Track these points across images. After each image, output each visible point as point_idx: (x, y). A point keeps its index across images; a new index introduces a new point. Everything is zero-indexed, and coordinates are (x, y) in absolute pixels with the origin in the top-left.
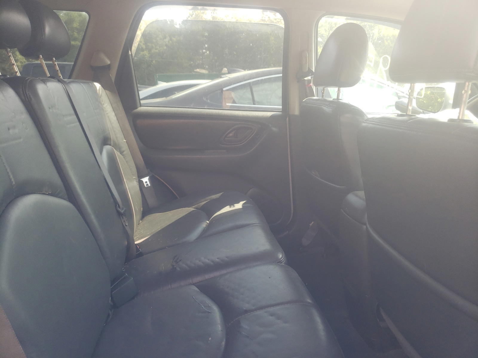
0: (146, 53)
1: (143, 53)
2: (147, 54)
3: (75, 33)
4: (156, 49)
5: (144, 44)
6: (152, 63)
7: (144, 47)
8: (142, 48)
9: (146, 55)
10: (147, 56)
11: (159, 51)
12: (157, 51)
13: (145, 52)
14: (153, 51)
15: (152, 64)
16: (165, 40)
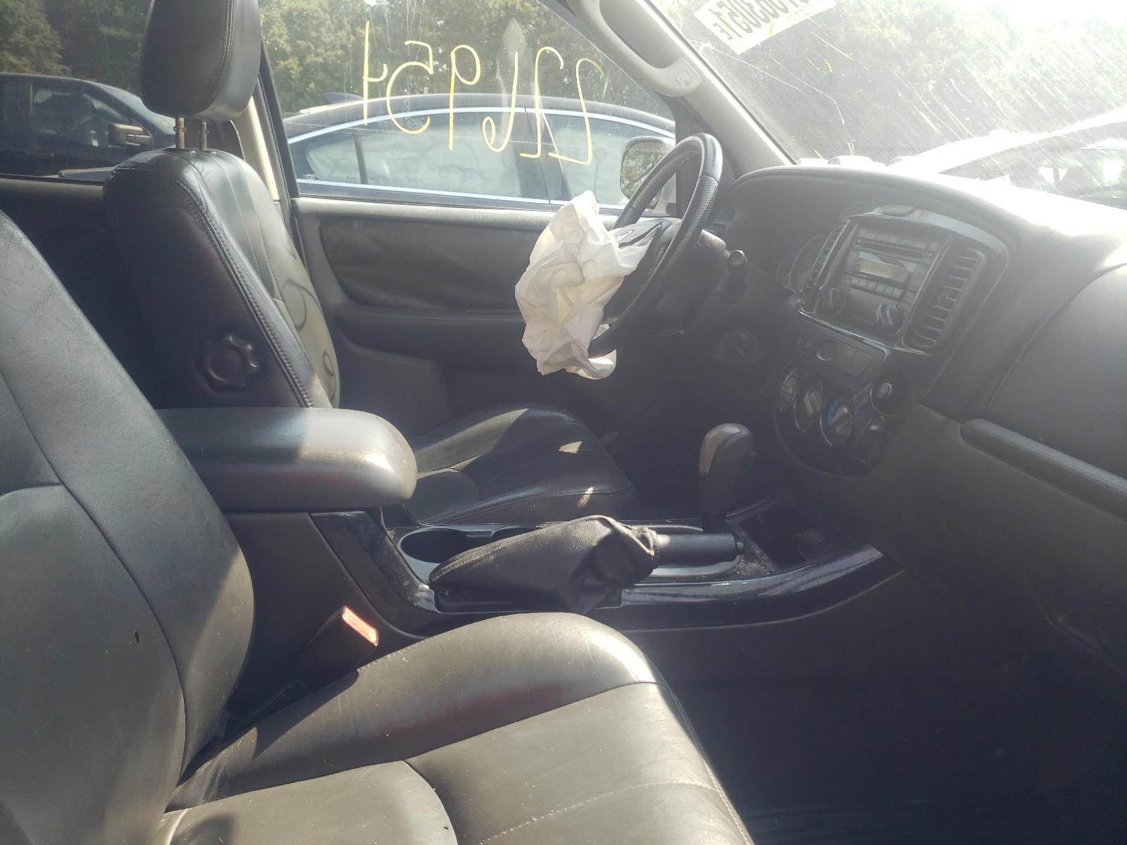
0: (293, 63)
1: (286, 62)
2: (295, 67)
3: (116, 7)
4: (318, 55)
5: (287, 41)
6: (308, 89)
7: (288, 49)
8: (284, 51)
9: (292, 69)
10: (294, 72)
11: (324, 59)
12: (320, 60)
13: (291, 60)
14: (310, 59)
15: (306, 91)
16: (339, 34)
